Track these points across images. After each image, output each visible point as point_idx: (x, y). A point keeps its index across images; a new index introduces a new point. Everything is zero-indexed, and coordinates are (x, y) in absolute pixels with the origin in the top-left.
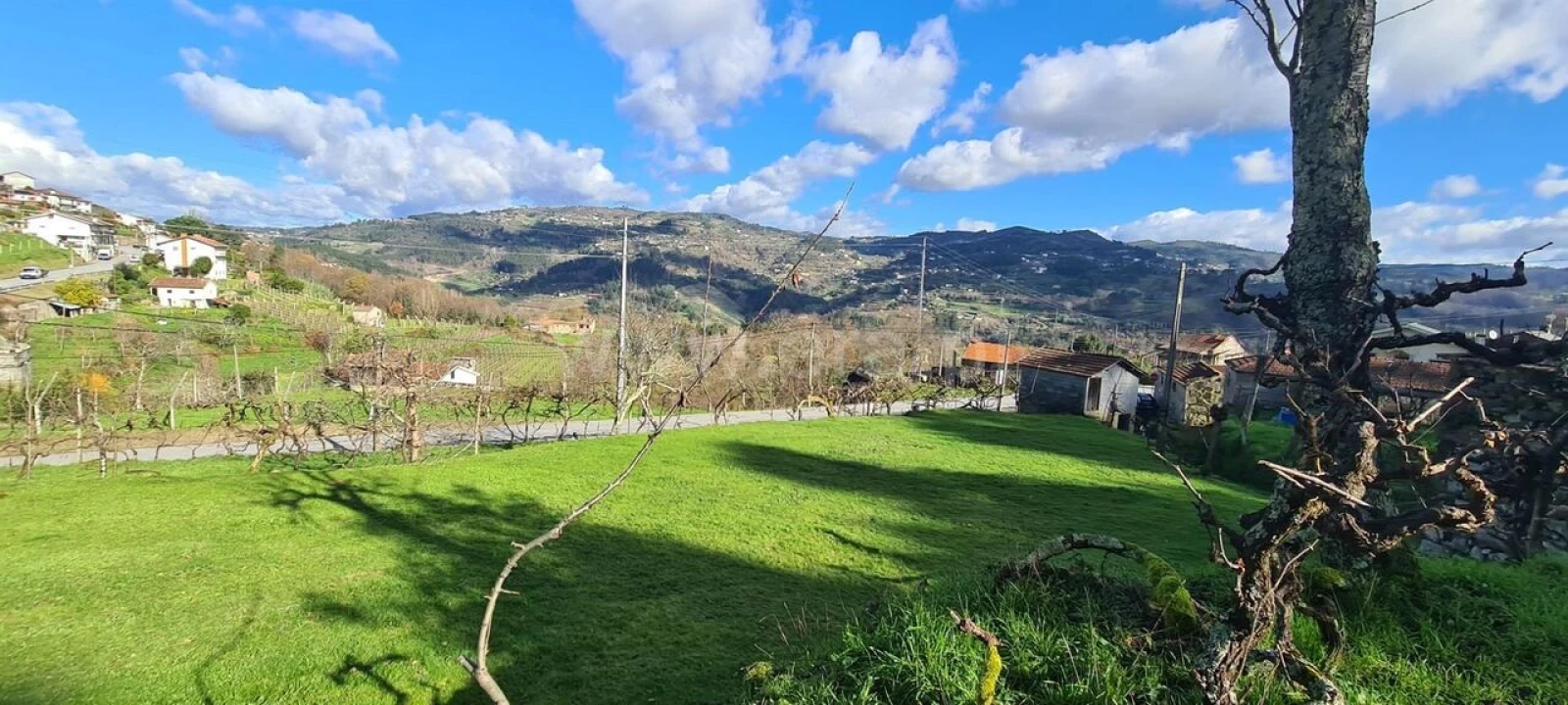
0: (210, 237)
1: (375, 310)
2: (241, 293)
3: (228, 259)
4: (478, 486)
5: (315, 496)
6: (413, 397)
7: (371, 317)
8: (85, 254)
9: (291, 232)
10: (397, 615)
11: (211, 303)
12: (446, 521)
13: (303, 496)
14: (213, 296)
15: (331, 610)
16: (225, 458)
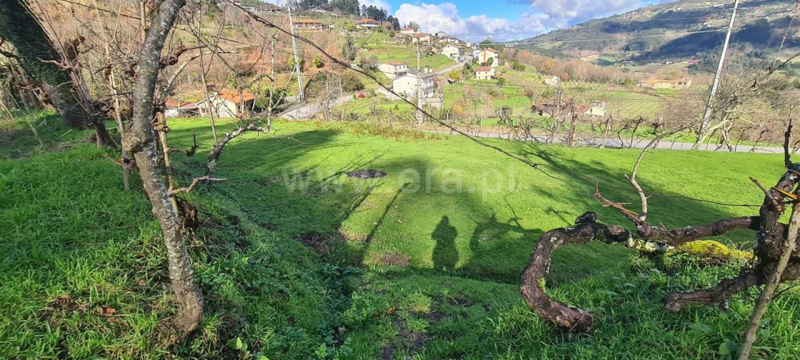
0: (493, 48)
1: (555, 77)
2: (502, 72)
3: (498, 57)
4: (603, 162)
5: (533, 154)
6: (576, 117)
7: (552, 81)
8: (456, 60)
9: (522, 41)
10: (567, 201)
11: (492, 77)
12: (587, 173)
13: (528, 153)
14: (493, 74)
15: (542, 192)
16: (497, 138)
